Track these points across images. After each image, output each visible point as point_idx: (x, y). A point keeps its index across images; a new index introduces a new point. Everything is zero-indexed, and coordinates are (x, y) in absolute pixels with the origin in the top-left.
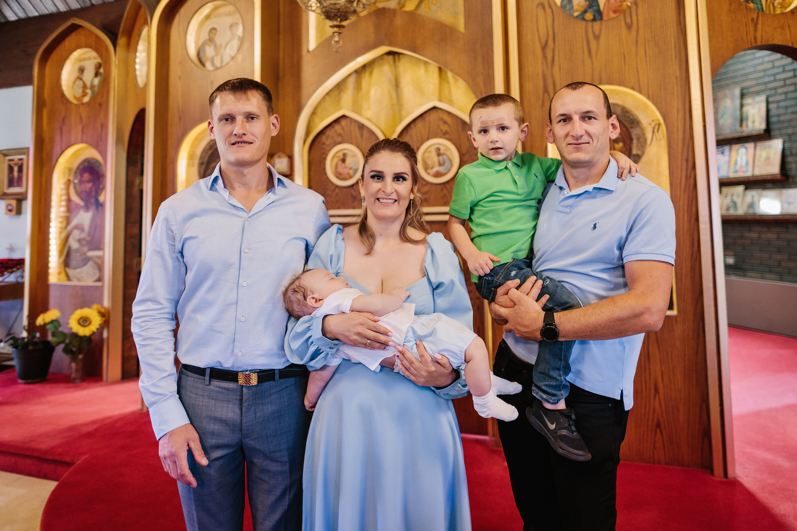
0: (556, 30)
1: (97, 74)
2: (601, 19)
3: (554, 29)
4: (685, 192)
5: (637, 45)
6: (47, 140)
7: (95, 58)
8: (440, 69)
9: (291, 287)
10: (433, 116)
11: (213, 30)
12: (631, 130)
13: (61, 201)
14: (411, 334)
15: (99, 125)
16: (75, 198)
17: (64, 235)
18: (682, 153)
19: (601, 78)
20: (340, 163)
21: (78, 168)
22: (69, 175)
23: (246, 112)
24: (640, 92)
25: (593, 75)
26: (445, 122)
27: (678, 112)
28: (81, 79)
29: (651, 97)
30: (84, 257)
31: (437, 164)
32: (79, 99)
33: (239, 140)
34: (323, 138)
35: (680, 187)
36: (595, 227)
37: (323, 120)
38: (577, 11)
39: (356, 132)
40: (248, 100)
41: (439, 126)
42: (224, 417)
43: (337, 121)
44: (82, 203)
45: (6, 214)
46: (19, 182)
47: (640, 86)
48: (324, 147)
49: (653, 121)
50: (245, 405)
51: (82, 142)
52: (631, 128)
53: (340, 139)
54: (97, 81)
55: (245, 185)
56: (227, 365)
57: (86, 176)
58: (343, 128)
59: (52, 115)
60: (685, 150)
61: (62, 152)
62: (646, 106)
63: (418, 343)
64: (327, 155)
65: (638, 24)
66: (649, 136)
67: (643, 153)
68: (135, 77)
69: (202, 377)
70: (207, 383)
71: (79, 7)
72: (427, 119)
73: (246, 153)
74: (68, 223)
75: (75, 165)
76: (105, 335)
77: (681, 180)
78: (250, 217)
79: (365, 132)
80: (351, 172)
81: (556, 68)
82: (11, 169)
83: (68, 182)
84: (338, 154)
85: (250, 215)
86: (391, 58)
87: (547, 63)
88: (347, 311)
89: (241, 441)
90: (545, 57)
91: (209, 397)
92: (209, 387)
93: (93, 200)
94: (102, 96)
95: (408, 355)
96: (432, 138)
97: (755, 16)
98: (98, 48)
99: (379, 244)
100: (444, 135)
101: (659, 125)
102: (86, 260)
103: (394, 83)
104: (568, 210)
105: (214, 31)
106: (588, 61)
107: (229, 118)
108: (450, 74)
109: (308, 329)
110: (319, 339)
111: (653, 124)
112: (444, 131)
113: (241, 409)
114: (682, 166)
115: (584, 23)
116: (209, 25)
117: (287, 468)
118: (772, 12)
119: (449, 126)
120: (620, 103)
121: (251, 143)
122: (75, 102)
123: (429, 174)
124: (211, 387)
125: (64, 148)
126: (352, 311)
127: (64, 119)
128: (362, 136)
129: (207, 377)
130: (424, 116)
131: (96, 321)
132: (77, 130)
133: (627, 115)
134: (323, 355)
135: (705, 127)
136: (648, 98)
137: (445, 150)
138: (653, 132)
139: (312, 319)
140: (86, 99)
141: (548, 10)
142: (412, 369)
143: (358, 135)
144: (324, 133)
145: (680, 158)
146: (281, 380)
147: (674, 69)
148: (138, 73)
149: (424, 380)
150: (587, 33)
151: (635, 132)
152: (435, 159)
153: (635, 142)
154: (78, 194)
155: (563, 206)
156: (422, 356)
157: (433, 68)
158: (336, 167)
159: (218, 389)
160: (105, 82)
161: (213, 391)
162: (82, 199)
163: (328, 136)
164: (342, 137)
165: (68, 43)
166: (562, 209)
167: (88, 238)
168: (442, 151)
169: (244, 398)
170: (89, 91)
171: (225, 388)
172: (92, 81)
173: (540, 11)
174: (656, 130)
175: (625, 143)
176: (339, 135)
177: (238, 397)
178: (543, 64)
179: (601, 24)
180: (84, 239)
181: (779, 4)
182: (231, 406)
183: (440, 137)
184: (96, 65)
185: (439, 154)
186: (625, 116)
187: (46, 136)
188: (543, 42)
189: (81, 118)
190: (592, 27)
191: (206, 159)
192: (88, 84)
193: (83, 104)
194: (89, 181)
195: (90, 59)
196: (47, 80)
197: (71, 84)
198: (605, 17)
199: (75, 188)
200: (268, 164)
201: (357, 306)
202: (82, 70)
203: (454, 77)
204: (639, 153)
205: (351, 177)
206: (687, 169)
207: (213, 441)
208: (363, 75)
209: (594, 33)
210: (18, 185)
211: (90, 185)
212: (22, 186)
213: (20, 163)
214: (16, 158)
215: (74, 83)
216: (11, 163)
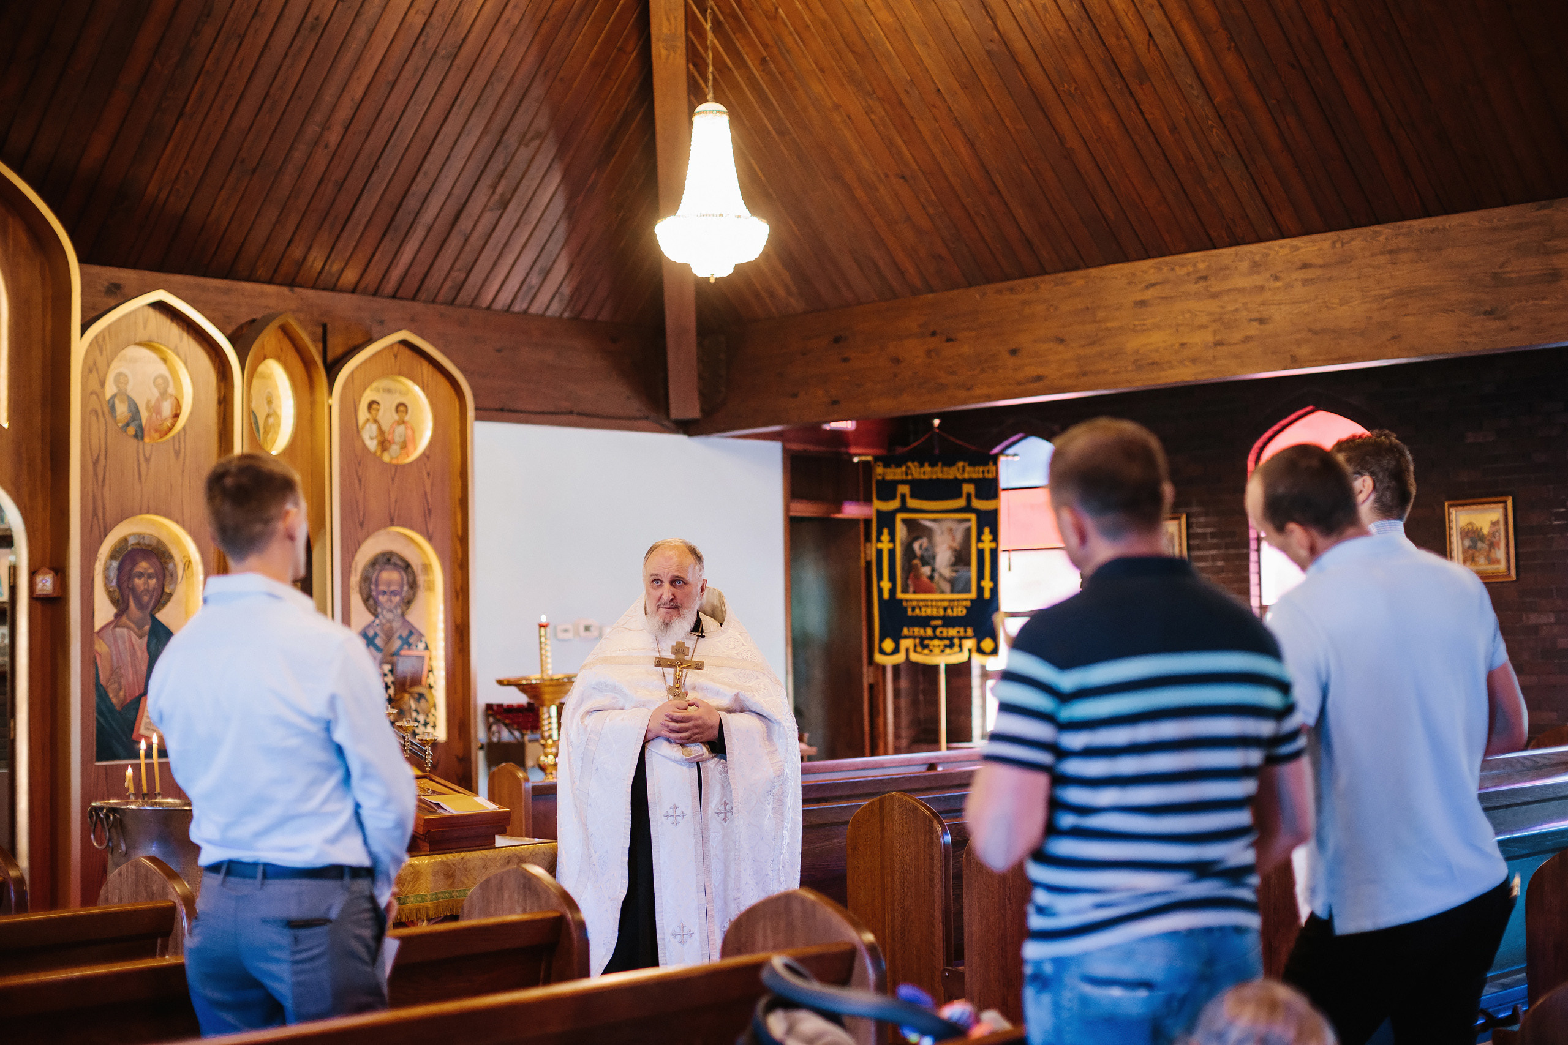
0: (109, 445)
2: (143, 436)
3: (106, 443)
12: (164, 565)
19: (148, 507)
47: (183, 520)
81: (107, 488)
111: (184, 561)
120: (155, 534)
136: (177, 523)
138: (184, 569)
150: (138, 453)
174: (186, 567)
178: (93, 483)
188: (95, 458)
198: (146, 435)
209: (144, 455)
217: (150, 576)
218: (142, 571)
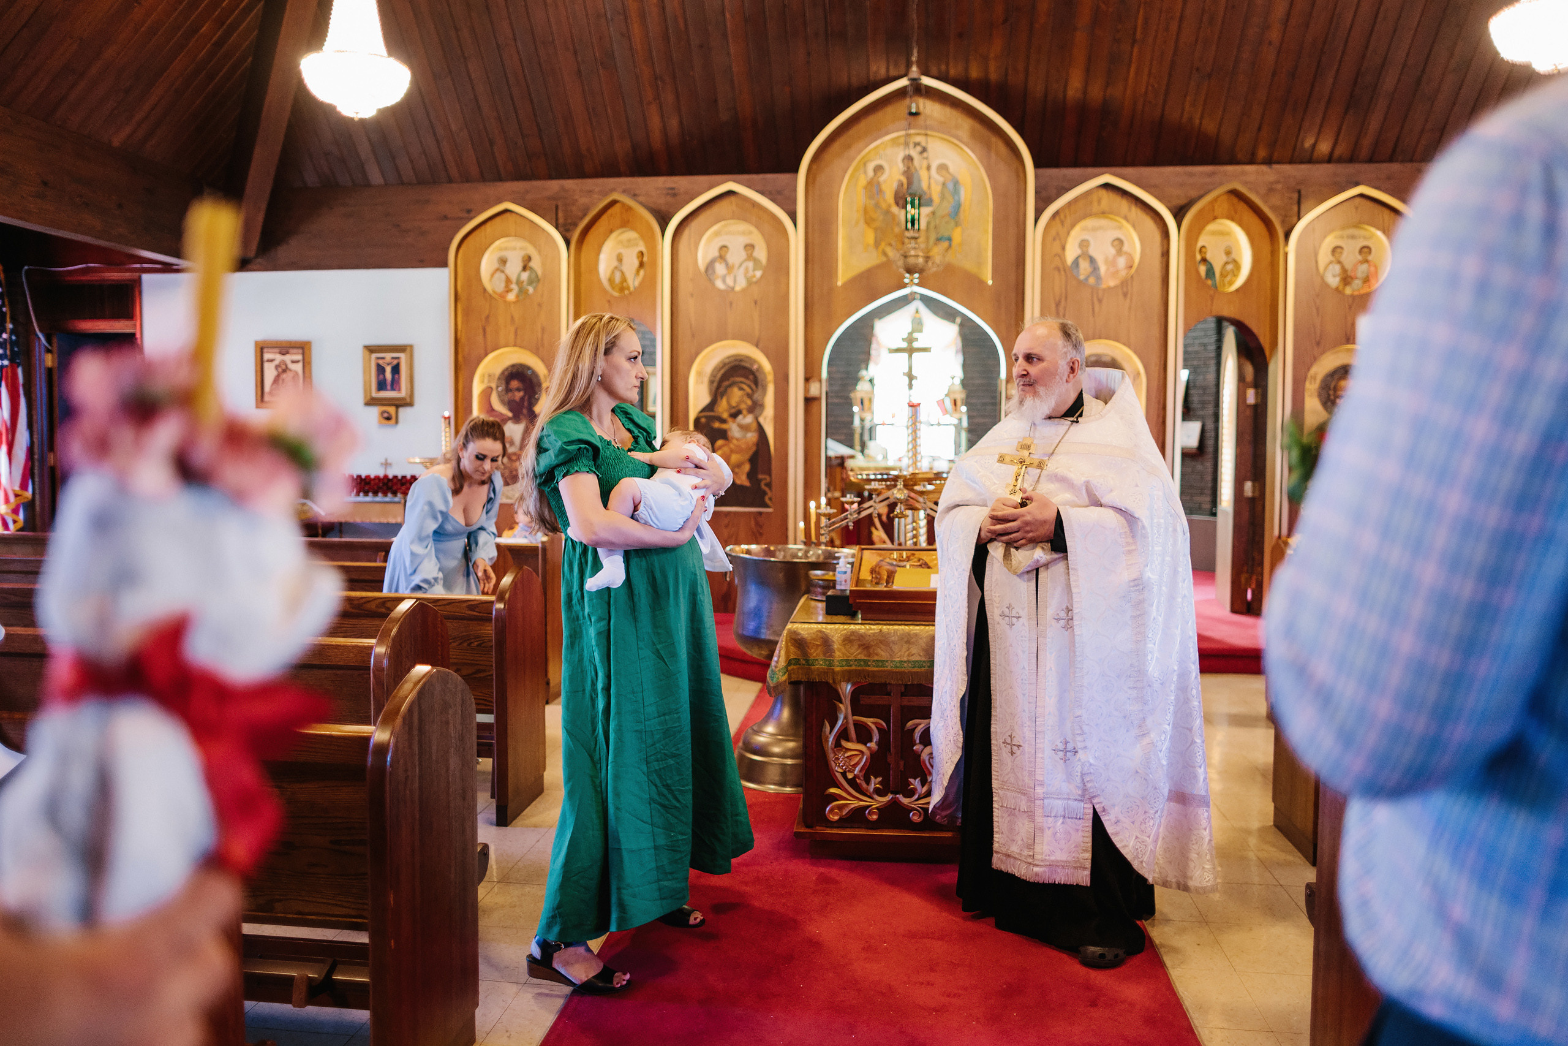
11: (724, 248)
16: (499, 407)
21: (503, 373)
22: (489, 381)
28: (503, 272)
32: (502, 295)
38: (1082, 275)
44: (510, 414)
45: (378, 422)
46: (395, 384)
51: (513, 345)
54: (525, 276)
57: (515, 384)
61: (483, 358)
82: (381, 369)
83: (491, 389)
93: (525, 411)
98: (534, 238)
105: (725, 249)
118: (1224, 290)
122: (497, 298)
125: (484, 355)
127: (487, 318)
132: (507, 333)
140: (511, 296)
154: (503, 402)
170: (514, 287)
172: (519, 276)
181: (1228, 282)
184: (523, 258)
189: (510, 317)
192: (514, 278)
193: (508, 302)
194: (518, 390)
195: (514, 249)
197: (489, 276)
199: (500, 396)
202: (503, 261)
210: (393, 389)
211: (521, 394)
212: (399, 390)
213: (395, 362)
214: (388, 356)
215: (492, 275)
216: (381, 362)
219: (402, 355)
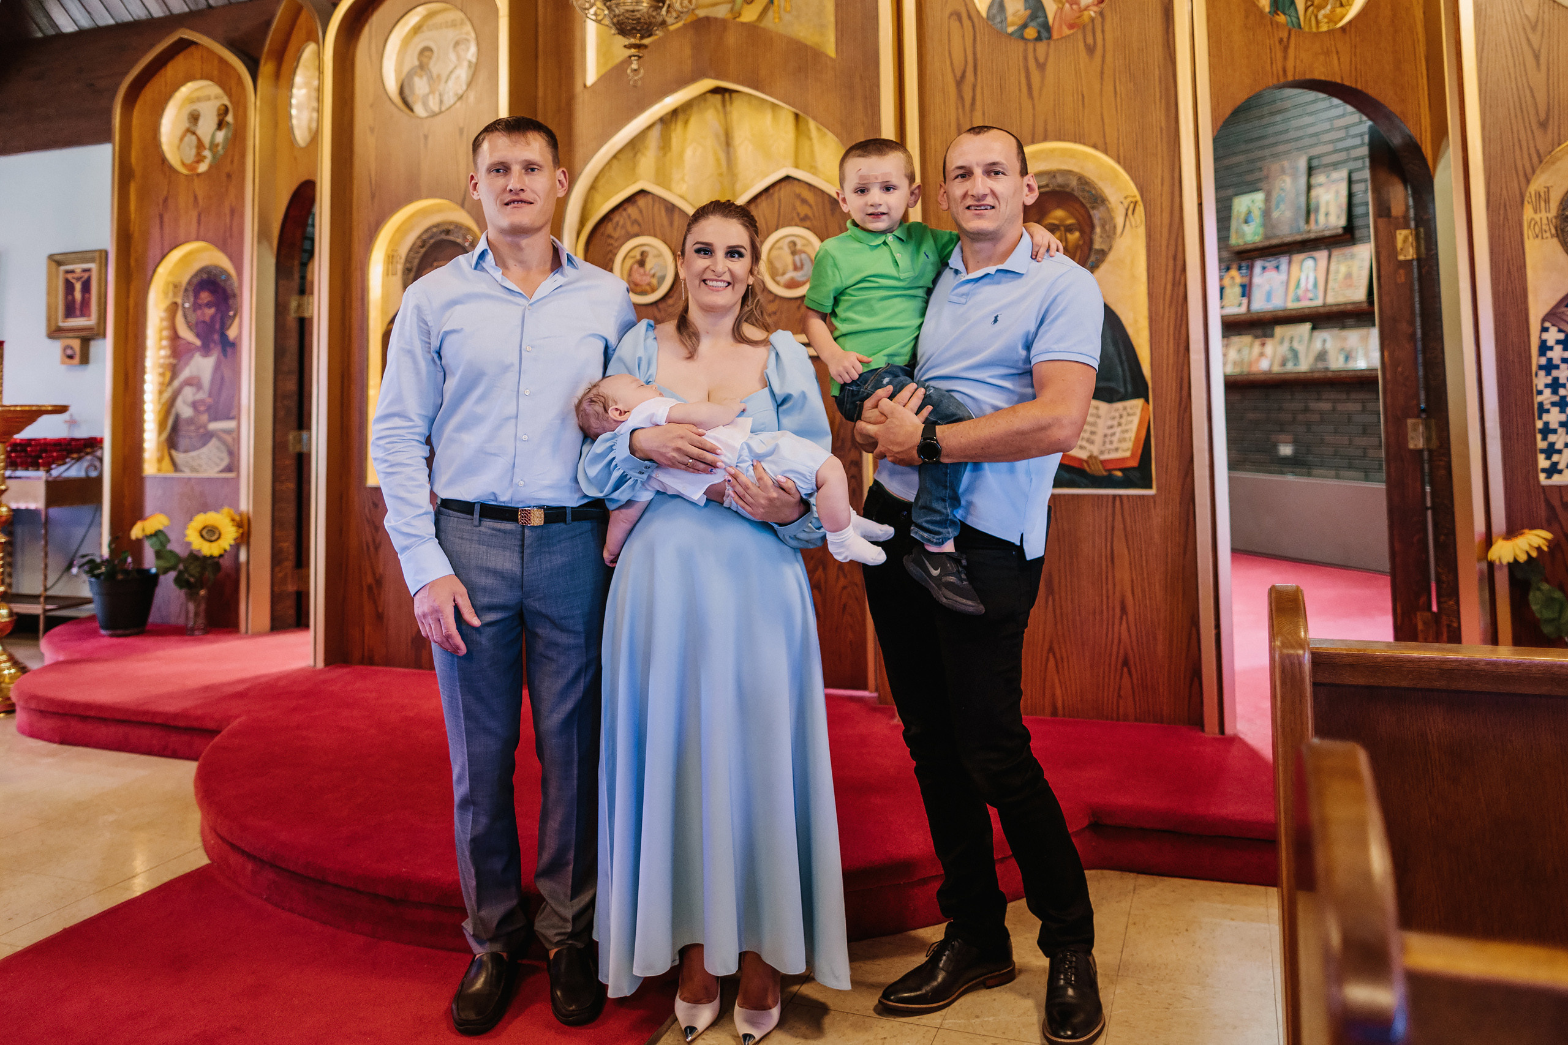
0: (979, 56)
1: (220, 125)
2: (1050, 37)
3: (975, 54)
4: (1170, 306)
5: (1102, 79)
6: (136, 235)
7: (217, 98)
8: (797, 116)
9: (587, 397)
10: (785, 191)
11: (426, 51)
12: (1092, 212)
13: (161, 339)
14: (746, 452)
15: (227, 211)
16: (186, 334)
17: (167, 395)
18: (1168, 247)
19: (1046, 130)
20: (636, 266)
21: (189, 283)
22: (175, 295)
23: (526, 161)
24: (1106, 152)
25: (1034, 126)
26: (804, 201)
27: (1162, 184)
28: (194, 133)
29: (1122, 161)
30: (202, 431)
31: (791, 267)
32: (192, 167)
33: (515, 198)
34: (609, 228)
35: (1164, 300)
36: (996, 320)
37: (608, 198)
38: (1013, 24)
39: (662, 216)
40: (528, 144)
41: (794, 208)
42: (499, 567)
43: (630, 200)
44: (198, 342)
45: (63, 363)
46: (84, 310)
47: (1105, 143)
48: (610, 241)
49: (1126, 198)
50: (527, 551)
51: (197, 239)
52: (1093, 208)
53: (636, 229)
54: (220, 136)
55: (521, 262)
56: (505, 498)
57: (205, 296)
58: (641, 211)
59: (143, 195)
60: (1173, 243)
61: (163, 257)
62: (1116, 175)
63: (755, 464)
64: (615, 255)
65: (1104, 46)
66: (1119, 220)
67: (1110, 248)
68: (291, 130)
69: (469, 517)
70: (476, 523)
71: (187, 10)
72: (776, 196)
73: (524, 216)
74: (174, 375)
75: (185, 279)
76: (243, 557)
77: (1165, 288)
78: (531, 305)
79: (676, 216)
80: (654, 281)
81: (978, 114)
82: (69, 287)
83: (173, 309)
84: (632, 254)
85: (532, 301)
86: (718, 97)
87: (963, 106)
88: (663, 422)
89: (522, 603)
90: (961, 97)
91: (479, 542)
92: (478, 529)
93: (216, 337)
94: (232, 162)
95: (743, 478)
96: (783, 226)
97: (1285, 35)
98: (224, 78)
99: (705, 346)
100: (803, 221)
101: (1136, 203)
102: (207, 437)
103: (723, 138)
104: (963, 300)
105: (427, 53)
106: (1027, 103)
107: (501, 168)
108: (812, 125)
109: (611, 449)
110: (625, 460)
111: (1126, 204)
112: (802, 215)
113: (522, 558)
114: (1167, 266)
115: (1021, 43)
116: (419, 43)
117: (582, 641)
118: (1314, 30)
119: (810, 206)
120: (1076, 169)
121: (531, 203)
122: (183, 171)
123: (778, 283)
124: (482, 529)
125: (166, 251)
126: (669, 421)
127: (166, 200)
128: (671, 223)
129: (477, 515)
130: (771, 191)
131: (229, 534)
132: (188, 220)
133: (1087, 188)
134: (630, 482)
135: (1200, 205)
136: (1119, 162)
137: (804, 245)
138: (1127, 215)
139: (615, 436)
140: (203, 168)
141: (966, 22)
142: (747, 496)
143: (666, 222)
144: (611, 220)
145: (1164, 253)
146: (576, 523)
147: (1157, 116)
148: (294, 122)
149: (762, 510)
150: (1026, 59)
151: (1097, 215)
152: (789, 259)
153: (1098, 230)
154: (189, 326)
155: (956, 295)
156: (760, 479)
157: (786, 114)
158: (630, 275)
159: (490, 531)
160: (238, 138)
161: (484, 534)
162: (198, 336)
163: (617, 223)
164: (639, 225)
165: (171, 70)
166: (955, 299)
167: (210, 401)
168: (799, 247)
169: (527, 542)
170: (207, 153)
171: (499, 530)
172: (213, 136)
173: (955, 24)
174: (1130, 212)
175: (1082, 232)
176: (635, 222)
177: (519, 543)
178: (957, 109)
179: (1049, 44)
180: (202, 401)
181: (1325, 16)
182: (508, 554)
183: (797, 225)
184: (219, 109)
185: (794, 253)
186: (1083, 190)
187: (135, 229)
188: (959, 74)
189: (196, 198)
190: (1035, 50)
191: (416, 262)
192: (206, 141)
193: (199, 175)
194: (209, 305)
195: (208, 98)
196: (135, 134)
197: (177, 141)
198: (1055, 36)
199: (185, 317)
200: (552, 237)
201: (677, 415)
202: (195, 118)
203: (818, 129)
204: (1104, 247)
205: (653, 290)
206: (1174, 271)
207: (485, 600)
208: (673, 127)
209: (1036, 59)
210: (83, 315)
211: (212, 311)
212: (89, 316)
213: (86, 275)
214: (78, 267)
215: (181, 139)
216: (70, 276)
217: (1069, 229)
218: (1056, 222)
219: (92, 266)
